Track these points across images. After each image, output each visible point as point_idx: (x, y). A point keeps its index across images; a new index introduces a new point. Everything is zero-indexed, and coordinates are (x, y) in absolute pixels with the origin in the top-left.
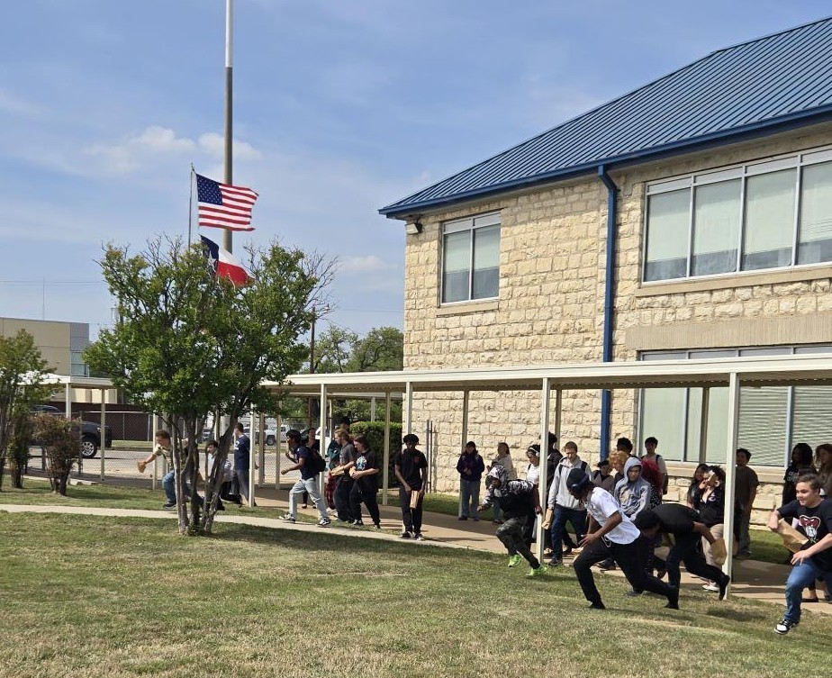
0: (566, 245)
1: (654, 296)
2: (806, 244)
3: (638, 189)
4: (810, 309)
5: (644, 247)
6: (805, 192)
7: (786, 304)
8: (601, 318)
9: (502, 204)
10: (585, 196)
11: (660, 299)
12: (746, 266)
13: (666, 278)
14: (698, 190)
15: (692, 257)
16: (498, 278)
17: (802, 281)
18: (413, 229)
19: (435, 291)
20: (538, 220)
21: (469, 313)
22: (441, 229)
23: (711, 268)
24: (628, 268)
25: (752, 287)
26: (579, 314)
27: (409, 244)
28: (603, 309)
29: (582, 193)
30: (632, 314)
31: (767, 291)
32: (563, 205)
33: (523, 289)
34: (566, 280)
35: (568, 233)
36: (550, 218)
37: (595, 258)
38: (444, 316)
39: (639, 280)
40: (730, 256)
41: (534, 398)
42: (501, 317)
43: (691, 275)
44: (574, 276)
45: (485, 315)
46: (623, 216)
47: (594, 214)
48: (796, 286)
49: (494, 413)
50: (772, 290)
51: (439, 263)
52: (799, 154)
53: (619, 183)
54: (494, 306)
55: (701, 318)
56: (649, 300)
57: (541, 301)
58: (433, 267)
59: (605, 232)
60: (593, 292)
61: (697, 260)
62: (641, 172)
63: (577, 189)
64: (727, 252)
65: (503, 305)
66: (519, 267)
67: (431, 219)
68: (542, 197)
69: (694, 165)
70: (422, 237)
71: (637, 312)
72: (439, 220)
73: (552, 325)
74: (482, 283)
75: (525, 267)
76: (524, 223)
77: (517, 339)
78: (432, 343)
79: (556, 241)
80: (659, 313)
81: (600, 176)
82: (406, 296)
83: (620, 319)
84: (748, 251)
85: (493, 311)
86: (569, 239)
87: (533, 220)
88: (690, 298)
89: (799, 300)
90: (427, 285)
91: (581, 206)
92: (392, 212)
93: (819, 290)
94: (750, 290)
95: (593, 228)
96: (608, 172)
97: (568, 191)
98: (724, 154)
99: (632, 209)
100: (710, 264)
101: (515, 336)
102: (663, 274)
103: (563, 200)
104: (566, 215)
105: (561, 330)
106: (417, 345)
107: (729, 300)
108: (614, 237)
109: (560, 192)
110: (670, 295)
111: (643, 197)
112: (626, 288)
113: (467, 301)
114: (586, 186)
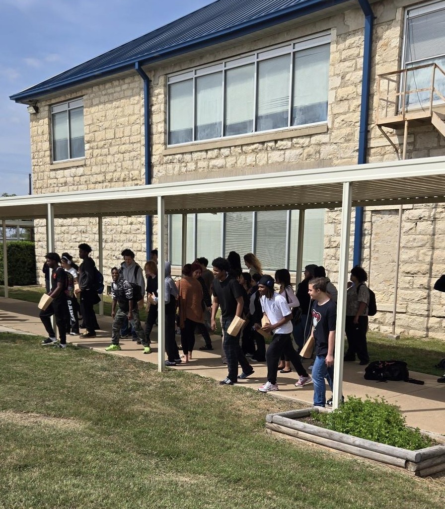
0: (122, 120)
1: (174, 154)
2: (262, 117)
3: (161, 80)
4: (263, 162)
5: (167, 121)
6: (261, 81)
7: (250, 159)
8: (144, 170)
9: (84, 92)
10: (132, 85)
11: (177, 156)
12: (227, 133)
13: (182, 142)
14: (198, 80)
15: (196, 127)
16: (84, 144)
17: (259, 143)
18: (32, 110)
19: (48, 153)
20: (105, 103)
21: (69, 168)
22: (50, 111)
23: (207, 135)
24: (158, 135)
25: (230, 147)
26: (132, 167)
27: (32, 121)
28: (144, 164)
29: (129, 83)
30: (161, 167)
31: (238, 150)
32: (119, 92)
33: (98, 151)
34: (123, 144)
35: (123, 111)
36: (111, 101)
37: (139, 129)
38: (54, 170)
39: (165, 144)
40: (217, 126)
41: (108, 225)
42: (87, 170)
43: (195, 139)
44: (128, 142)
45: (78, 169)
46: (154, 99)
47: (137, 98)
48: (256, 146)
49: (87, 235)
50: (242, 149)
51: (50, 134)
52: (256, 53)
53: (150, 76)
54: (82, 163)
55: (202, 169)
56: (171, 157)
57: (109, 159)
58: (46, 136)
59: (143, 111)
60: (139, 152)
61: (199, 129)
62: (164, 67)
63: (127, 81)
64: (216, 124)
65: (88, 162)
66: (96, 136)
67: (43, 103)
68: (106, 87)
69: (194, 62)
70: (39, 116)
71: (164, 166)
72: (49, 104)
73: (116, 175)
74: (75, 148)
75: (100, 135)
76: (97, 105)
77: (97, 185)
78: (48, 189)
79: (116, 117)
80: (177, 166)
81: (136, 70)
82: (32, 157)
83: (155, 170)
84: (228, 123)
85: (82, 166)
86: (124, 116)
87: (102, 103)
88: (195, 155)
89: (257, 156)
90: (44, 149)
91: (129, 93)
92: (19, 98)
93: (269, 149)
94: (229, 149)
95: (137, 107)
96: (142, 67)
97: (121, 82)
98: (212, 53)
99: (159, 94)
100: (206, 132)
101: (96, 183)
102: (180, 140)
103: (118, 89)
104: (120, 99)
105: (122, 179)
106: (40, 190)
107: (217, 157)
108: (149, 114)
109: (116, 83)
110: (183, 154)
111: (165, 86)
112: (158, 149)
113: (68, 160)
114: (132, 78)
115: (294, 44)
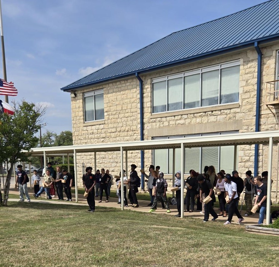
0: (126, 101)
1: (156, 118)
2: (204, 99)
3: (149, 81)
4: (206, 121)
5: (152, 101)
6: (203, 82)
7: (198, 120)
8: (139, 126)
9: (104, 86)
10: (132, 83)
11: (158, 119)
12: (185, 107)
13: (160, 112)
14: (169, 81)
15: (168, 104)
16: (104, 113)
17: (203, 112)
18: (73, 95)
19: (82, 117)
20: (116, 92)
21: (94, 125)
22: (83, 95)
23: (174, 108)
24: (147, 108)
25: (187, 114)
26: (132, 124)
27: (72, 101)
28: (140, 123)
29: (130, 82)
30: (149, 124)
31: (192, 115)
32: (124, 87)
33: (112, 116)
34: (127, 113)
35: (127, 96)
36: (120, 91)
37: (136, 106)
38: (86, 126)
39: (151, 113)
40: (180, 104)
41: (118, 154)
42: (106, 126)
43: (168, 110)
44: (130, 111)
45: (100, 125)
46: (145, 90)
47: (135, 90)
48: (201, 114)
49: (105, 160)
50: (194, 115)
51: (83, 107)
52: (201, 69)
53: (143, 79)
54: (103, 122)
55: (172, 125)
56: (154, 119)
57: (119, 120)
58: (81, 109)
59: (139, 96)
60: (136, 117)
61: (170, 105)
62: (150, 75)
63: (129, 81)
64: (179, 103)
65: (106, 122)
66: (111, 109)
67: (79, 92)
68: (117, 84)
69: (167, 72)
70: (76, 98)
71: (151, 124)
72: (82, 92)
73: (123, 128)
74: (99, 114)
75: (113, 108)
76: (112, 93)
77: (111, 134)
78: (82, 136)
79: (123, 99)
80: (158, 124)
81: (136, 76)
82: (72, 120)
83: (145, 126)
84: (186, 102)
85: (103, 124)
86: (127, 99)
87: (115, 92)
88: (168, 118)
89: (202, 118)
90: (80, 115)
91: (130, 87)
92: (65, 89)
93: (208, 115)
94: (187, 115)
95: (135, 95)
96: (139, 75)
97: (126, 82)
98: (177, 69)
99: (148, 88)
100: (174, 107)
101: (111, 133)
102: (159, 110)
103: (124, 85)
104: (125, 90)
105: (126, 130)
106: (77, 137)
107: (180, 119)
108: (142, 98)
109: (123, 82)
110: (161, 118)
111: (151, 84)
112: (147, 116)
113: (93, 121)
114: (132, 80)
115: (221, 65)
